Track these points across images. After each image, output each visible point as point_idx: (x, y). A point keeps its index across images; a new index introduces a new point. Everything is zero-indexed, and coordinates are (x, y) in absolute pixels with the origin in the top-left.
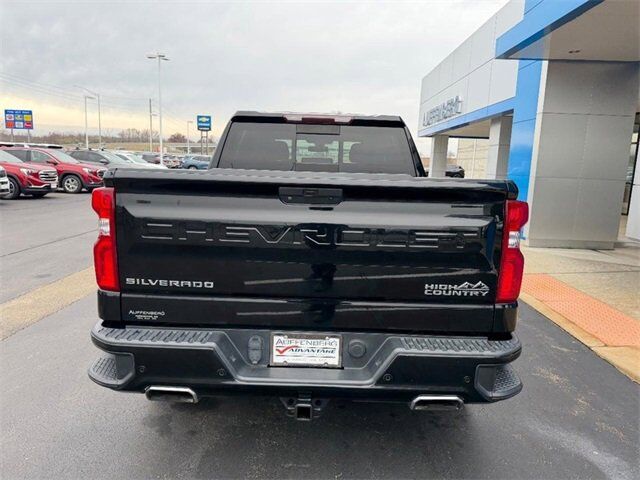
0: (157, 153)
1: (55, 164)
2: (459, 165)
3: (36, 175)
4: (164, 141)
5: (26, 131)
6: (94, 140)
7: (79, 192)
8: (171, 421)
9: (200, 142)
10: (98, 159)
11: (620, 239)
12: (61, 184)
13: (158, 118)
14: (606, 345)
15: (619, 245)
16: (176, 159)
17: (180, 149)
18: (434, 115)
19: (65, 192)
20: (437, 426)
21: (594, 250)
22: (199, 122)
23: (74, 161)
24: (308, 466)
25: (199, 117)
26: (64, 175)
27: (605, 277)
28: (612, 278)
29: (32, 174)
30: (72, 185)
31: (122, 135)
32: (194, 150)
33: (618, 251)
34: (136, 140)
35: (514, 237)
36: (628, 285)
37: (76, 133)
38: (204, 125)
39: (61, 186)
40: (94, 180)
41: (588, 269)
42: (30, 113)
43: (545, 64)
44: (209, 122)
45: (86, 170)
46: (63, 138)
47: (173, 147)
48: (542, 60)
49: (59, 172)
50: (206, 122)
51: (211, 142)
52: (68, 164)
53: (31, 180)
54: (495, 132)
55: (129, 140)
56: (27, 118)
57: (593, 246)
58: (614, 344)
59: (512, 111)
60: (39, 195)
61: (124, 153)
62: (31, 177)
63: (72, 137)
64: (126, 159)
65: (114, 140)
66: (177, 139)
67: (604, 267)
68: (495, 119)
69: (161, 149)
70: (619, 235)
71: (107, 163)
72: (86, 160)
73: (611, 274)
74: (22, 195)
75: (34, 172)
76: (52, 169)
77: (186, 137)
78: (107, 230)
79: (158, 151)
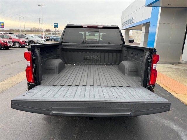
0: (42, 35)
1: (12, 39)
2: (132, 38)
3: (6, 42)
4: (44, 31)
5: (2, 28)
6: (23, 31)
7: (19, 47)
8: (51, 119)
9: (55, 31)
10: (24, 37)
11: (180, 61)
12: (14, 45)
13: (42, 24)
14: (177, 94)
15: (180, 63)
16: (48, 37)
17: (49, 33)
18: (125, 23)
19: (15, 47)
20: (129, 119)
21: (173, 64)
22: (54, 25)
23: (17, 38)
24: (92, 132)
25: (54, 24)
26: (14, 42)
27: (176, 73)
28: (178, 73)
29: (5, 42)
30: (17, 45)
31: (31, 29)
32: (53, 34)
33: (179, 65)
34: (36, 31)
35: (154, 65)
36: (183, 75)
37: (17, 29)
38: (56, 26)
39: (14, 46)
40: (24, 44)
41: (171, 70)
42: (3, 23)
43: (160, 8)
44: (58, 25)
45: (21, 41)
46: (14, 30)
47: (47, 33)
48: (159, 7)
49: (13, 41)
50: (57, 25)
51: (58, 31)
52: (16, 39)
53: (5, 44)
54: (144, 28)
55: (33, 31)
56: (2, 24)
57: (172, 63)
58: (179, 93)
59: (150, 22)
60: (7, 49)
61: (33, 35)
62: (5, 43)
63: (16, 30)
64: (33, 37)
65: (29, 31)
66: (48, 30)
67: (176, 70)
68: (144, 25)
69: (43, 33)
70: (180, 60)
71: (27, 38)
72: (21, 37)
73: (178, 72)
74: (2, 48)
75: (5, 41)
76: (11, 41)
77: (51, 30)
78: (29, 64)
79: (42, 34)
